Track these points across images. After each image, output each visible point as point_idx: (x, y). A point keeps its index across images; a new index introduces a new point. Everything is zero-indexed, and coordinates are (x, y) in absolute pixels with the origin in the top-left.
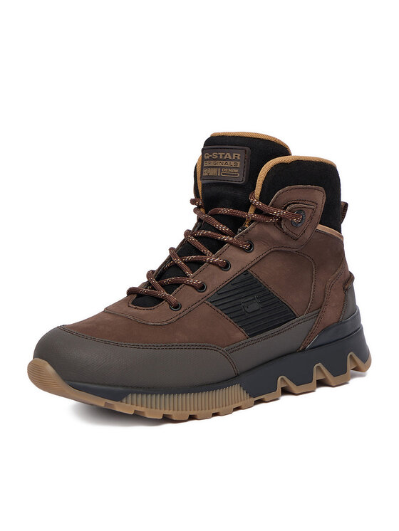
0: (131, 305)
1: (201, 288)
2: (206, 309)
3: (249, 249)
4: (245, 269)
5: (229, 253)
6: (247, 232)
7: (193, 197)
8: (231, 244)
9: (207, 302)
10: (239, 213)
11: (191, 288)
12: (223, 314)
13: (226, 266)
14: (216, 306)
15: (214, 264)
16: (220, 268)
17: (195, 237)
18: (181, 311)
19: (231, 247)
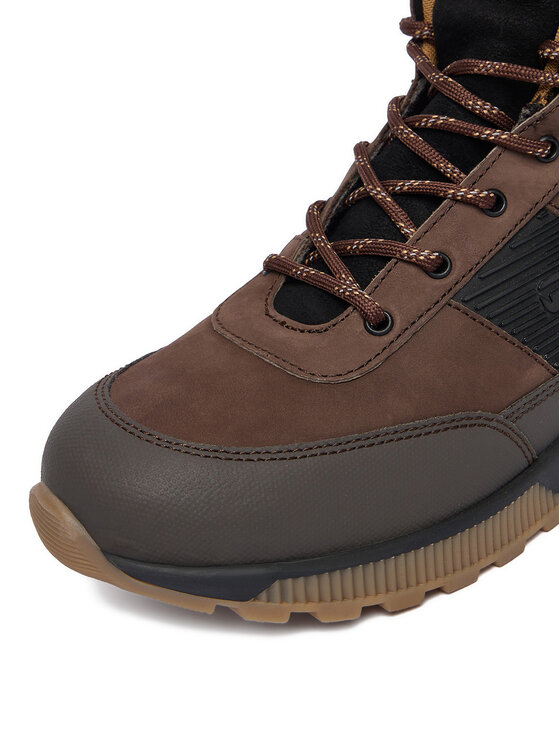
0: (273, 312)
1: (440, 267)
2: (454, 322)
3: (548, 156)
4: (540, 206)
5: (502, 170)
6: (543, 117)
7: (408, 14)
8: (505, 147)
9: (453, 302)
10: (522, 72)
11: (413, 270)
12: (495, 328)
13: (496, 204)
14: (476, 310)
15: (465, 201)
16: (482, 210)
17: (415, 129)
18: (391, 336)
19: (506, 156)
